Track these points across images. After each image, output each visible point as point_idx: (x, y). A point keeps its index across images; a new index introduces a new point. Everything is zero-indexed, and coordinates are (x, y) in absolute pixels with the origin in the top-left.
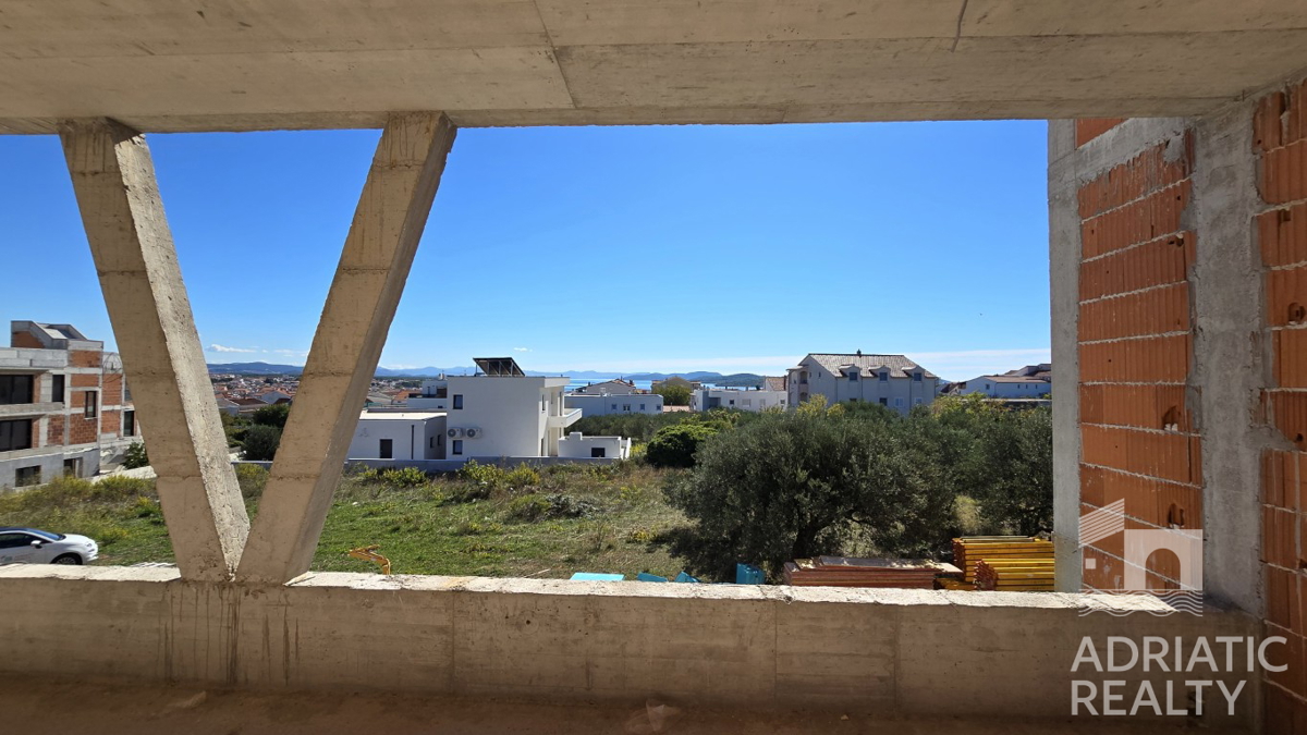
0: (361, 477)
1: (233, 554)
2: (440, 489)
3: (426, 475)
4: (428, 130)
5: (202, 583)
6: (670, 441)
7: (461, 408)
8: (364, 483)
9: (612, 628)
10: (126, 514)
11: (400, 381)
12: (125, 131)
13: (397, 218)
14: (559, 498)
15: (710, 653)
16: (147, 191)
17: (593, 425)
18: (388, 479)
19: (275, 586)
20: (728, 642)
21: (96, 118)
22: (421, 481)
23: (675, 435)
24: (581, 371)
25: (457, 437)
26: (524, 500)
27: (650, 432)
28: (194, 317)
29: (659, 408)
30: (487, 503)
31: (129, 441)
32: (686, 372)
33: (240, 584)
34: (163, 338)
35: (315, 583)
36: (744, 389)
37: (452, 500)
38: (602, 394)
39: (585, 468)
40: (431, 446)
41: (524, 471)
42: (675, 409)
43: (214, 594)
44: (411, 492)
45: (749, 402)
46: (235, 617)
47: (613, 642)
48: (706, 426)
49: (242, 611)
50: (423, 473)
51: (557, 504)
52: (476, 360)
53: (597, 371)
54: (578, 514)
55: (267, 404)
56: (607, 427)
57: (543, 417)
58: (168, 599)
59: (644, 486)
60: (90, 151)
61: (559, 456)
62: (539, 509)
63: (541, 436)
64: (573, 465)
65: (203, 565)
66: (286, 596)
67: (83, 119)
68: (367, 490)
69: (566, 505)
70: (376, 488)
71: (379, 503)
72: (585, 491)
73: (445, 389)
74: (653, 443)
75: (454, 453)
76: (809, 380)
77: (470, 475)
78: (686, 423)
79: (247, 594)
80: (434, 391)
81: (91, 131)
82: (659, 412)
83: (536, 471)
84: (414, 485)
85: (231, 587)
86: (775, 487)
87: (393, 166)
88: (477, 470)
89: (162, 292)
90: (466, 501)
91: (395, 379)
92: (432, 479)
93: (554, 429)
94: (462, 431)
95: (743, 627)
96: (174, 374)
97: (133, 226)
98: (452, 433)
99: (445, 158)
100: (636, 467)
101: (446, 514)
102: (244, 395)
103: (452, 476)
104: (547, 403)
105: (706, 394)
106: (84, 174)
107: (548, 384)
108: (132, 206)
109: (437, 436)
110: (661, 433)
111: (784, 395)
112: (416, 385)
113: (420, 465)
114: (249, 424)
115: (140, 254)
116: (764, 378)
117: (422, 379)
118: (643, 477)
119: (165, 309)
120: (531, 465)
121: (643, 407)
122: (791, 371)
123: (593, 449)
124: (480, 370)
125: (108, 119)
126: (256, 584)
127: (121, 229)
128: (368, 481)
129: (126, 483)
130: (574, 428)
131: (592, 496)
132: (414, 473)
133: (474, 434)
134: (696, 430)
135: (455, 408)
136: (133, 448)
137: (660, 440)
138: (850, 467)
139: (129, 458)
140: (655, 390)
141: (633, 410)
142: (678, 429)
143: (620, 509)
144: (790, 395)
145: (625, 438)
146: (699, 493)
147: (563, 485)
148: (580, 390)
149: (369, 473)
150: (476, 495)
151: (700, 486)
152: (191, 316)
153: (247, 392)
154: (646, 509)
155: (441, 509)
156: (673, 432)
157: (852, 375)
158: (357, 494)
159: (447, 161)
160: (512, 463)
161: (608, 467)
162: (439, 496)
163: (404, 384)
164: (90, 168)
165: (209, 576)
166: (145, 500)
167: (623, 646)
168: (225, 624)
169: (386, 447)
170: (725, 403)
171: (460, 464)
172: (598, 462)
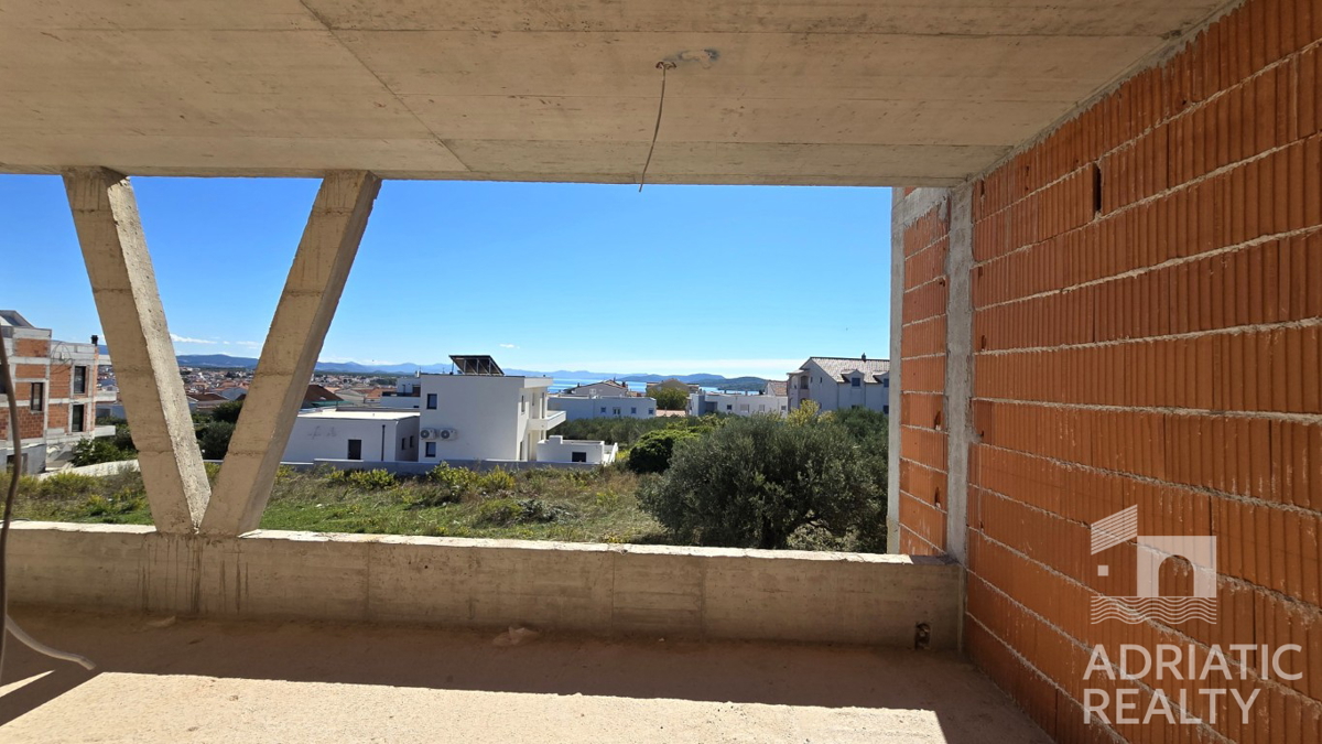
0: (327, 479)
1: (197, 513)
2: (409, 491)
3: (395, 478)
4: (356, 184)
5: (173, 535)
6: (653, 446)
7: (435, 408)
8: (330, 485)
9: (490, 572)
10: (77, 512)
11: (375, 378)
12: (114, 176)
13: (331, 253)
14: (532, 502)
15: (563, 591)
16: (132, 224)
17: (579, 429)
18: (355, 481)
19: (229, 537)
20: (578, 583)
21: (93, 167)
22: (390, 484)
23: (659, 441)
24: (573, 370)
25: (431, 438)
26: (495, 504)
27: (636, 436)
28: (168, 326)
29: (651, 412)
30: (458, 507)
31: (77, 437)
32: (687, 374)
33: (203, 536)
34: (144, 342)
35: (262, 536)
36: (743, 393)
37: (421, 503)
38: (590, 396)
39: (565, 472)
40: (403, 447)
41: (501, 474)
42: (669, 413)
43: (182, 543)
44: (378, 494)
45: (747, 407)
46: (199, 561)
47: (490, 582)
48: (693, 431)
49: (205, 556)
50: (392, 476)
51: (530, 509)
52: (453, 358)
53: (591, 371)
54: (551, 518)
55: (228, 400)
56: (594, 431)
57: (523, 420)
58: (146, 547)
59: (623, 493)
60: (88, 193)
61: (538, 460)
62: (510, 513)
63: (520, 439)
64: (551, 469)
65: (174, 520)
66: (239, 545)
67: (83, 167)
68: (332, 492)
69: (538, 509)
70: (342, 490)
71: (345, 506)
72: (561, 496)
73: (419, 388)
74: (635, 449)
75: (427, 455)
76: (810, 385)
77: (441, 478)
78: (673, 428)
79: (208, 543)
80: (410, 390)
81: (88, 177)
82: (651, 416)
83: (511, 475)
84: (382, 488)
85: (195, 538)
86: (732, 489)
87: (328, 212)
88: (448, 473)
89: (143, 306)
90: (436, 505)
91: (369, 376)
92: (402, 482)
93: (535, 432)
94: (436, 432)
95: (589, 572)
96: (153, 371)
97: (122, 253)
98: (425, 434)
99: (372, 204)
100: (618, 472)
101: (413, 517)
102: (203, 391)
103: (422, 479)
104: (527, 404)
105: (702, 398)
106: (82, 212)
107: (528, 384)
108: (120, 237)
109: (409, 438)
110: (645, 438)
111: (784, 400)
112: (392, 383)
113: (390, 467)
114: (208, 421)
115: (127, 277)
116: (767, 382)
117: (399, 376)
118: (623, 483)
119: (146, 319)
120: (507, 469)
121: (634, 411)
122: (791, 375)
123: (574, 454)
124: (456, 368)
125: (103, 168)
126: (215, 536)
127: (112, 256)
128: (334, 483)
129: (77, 481)
130: (557, 430)
131: (567, 501)
132: (383, 475)
133: (448, 435)
134: (681, 435)
135: (429, 407)
136: (82, 444)
137: (643, 445)
138: (804, 471)
139: (78, 455)
140: (650, 392)
141: (623, 414)
142: (663, 434)
143: (595, 515)
144: (789, 401)
145: (609, 442)
146: (665, 497)
147: (539, 490)
148: (569, 392)
149: (336, 474)
150: (447, 499)
151: (667, 490)
152: (166, 325)
153: (206, 386)
154: (621, 516)
155: (409, 513)
156: (658, 437)
157: (854, 380)
158: (321, 496)
159: (374, 206)
160: (487, 466)
161: (588, 472)
162: (408, 499)
163: (379, 382)
164: (87, 207)
165: (178, 530)
166: (98, 498)
167: (498, 586)
168: (190, 567)
169: (355, 448)
170: (722, 408)
171: (431, 466)
172: (579, 468)
